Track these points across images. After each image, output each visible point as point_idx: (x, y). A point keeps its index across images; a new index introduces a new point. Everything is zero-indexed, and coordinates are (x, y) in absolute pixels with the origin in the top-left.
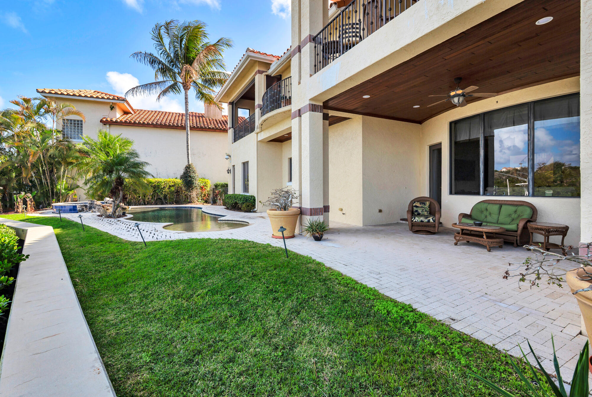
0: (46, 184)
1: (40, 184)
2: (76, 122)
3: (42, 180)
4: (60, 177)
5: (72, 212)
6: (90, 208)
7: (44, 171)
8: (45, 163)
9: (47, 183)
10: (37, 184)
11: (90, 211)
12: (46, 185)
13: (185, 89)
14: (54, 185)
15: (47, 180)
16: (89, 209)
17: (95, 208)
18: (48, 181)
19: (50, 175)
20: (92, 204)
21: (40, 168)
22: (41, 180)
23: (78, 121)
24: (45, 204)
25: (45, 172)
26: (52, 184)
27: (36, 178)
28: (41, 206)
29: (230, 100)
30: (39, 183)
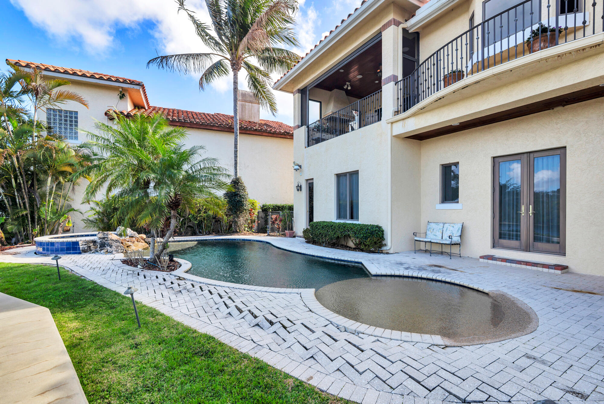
0: (22, 204)
1: (13, 205)
2: (68, 115)
3: (15, 199)
4: (45, 195)
5: (70, 253)
6: (103, 246)
7: (18, 185)
8: (20, 173)
9: (24, 204)
10: (7, 205)
11: (102, 251)
12: (22, 207)
13: (234, 70)
14: (35, 207)
15: (23, 199)
16: (100, 247)
17: (111, 247)
18: (26, 200)
19: (29, 192)
20: (104, 238)
21: (13, 180)
22: (13, 199)
23: (71, 112)
24: (21, 236)
25: (21, 187)
26: (32, 205)
27: (5, 195)
28: (14, 240)
29: (301, 86)
30: (11, 203)
